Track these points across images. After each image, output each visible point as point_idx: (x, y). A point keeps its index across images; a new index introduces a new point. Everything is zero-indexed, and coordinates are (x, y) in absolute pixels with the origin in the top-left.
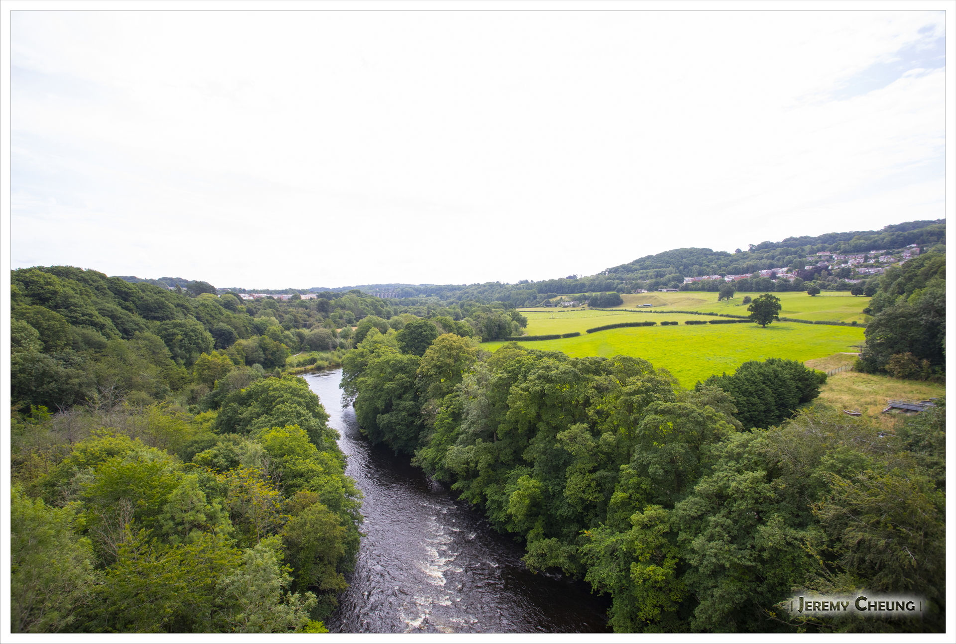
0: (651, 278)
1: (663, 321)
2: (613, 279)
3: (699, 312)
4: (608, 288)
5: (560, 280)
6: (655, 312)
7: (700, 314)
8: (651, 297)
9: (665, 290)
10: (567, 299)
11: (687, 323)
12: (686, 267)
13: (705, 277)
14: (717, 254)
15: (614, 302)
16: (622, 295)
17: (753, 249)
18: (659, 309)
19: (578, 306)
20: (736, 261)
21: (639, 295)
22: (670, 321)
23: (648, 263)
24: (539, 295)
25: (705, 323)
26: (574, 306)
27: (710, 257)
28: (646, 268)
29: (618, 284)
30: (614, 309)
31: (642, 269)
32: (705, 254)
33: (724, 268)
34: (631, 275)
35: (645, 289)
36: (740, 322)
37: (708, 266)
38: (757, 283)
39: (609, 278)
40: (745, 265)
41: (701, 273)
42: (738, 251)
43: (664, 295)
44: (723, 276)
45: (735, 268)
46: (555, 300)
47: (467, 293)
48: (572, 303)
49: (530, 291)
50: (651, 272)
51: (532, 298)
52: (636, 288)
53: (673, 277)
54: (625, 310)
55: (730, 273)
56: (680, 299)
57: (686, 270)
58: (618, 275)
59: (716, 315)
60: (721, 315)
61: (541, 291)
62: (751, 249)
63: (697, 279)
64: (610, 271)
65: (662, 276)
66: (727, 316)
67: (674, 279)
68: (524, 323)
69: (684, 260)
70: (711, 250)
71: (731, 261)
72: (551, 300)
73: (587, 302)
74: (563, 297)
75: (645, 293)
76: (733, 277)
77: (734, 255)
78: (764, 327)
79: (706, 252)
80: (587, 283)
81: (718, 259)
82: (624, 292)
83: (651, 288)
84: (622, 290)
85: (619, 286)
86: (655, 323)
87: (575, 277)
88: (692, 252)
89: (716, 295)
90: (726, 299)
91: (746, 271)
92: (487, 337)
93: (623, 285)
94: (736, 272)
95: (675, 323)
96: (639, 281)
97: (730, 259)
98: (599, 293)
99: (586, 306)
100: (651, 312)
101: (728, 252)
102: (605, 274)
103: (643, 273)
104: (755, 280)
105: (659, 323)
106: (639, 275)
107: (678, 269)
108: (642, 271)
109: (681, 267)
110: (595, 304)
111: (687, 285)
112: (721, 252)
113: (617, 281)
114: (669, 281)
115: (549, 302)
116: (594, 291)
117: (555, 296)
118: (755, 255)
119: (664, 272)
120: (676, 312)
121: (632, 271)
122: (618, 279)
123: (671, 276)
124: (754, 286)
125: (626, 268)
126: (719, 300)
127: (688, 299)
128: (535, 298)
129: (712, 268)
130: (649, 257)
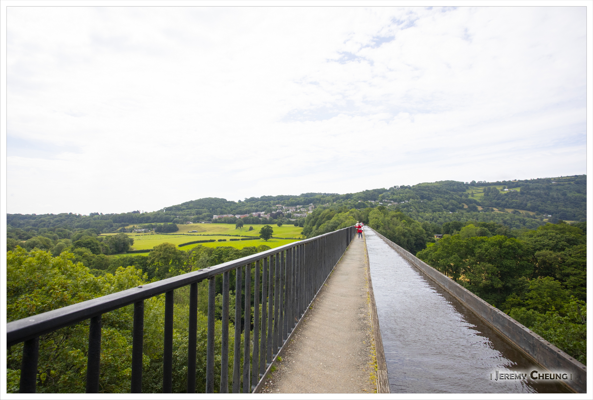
0: (194, 215)
1: (219, 239)
2: (170, 215)
3: (230, 235)
4: (167, 220)
5: (129, 213)
6: (204, 235)
8: (196, 226)
9: (203, 222)
10: (138, 227)
11: (231, 240)
12: (213, 209)
13: (225, 216)
14: (229, 202)
15: (172, 230)
16: (178, 225)
17: (247, 201)
18: (202, 234)
19: (148, 232)
20: (240, 207)
21: (188, 225)
22: (222, 239)
23: (191, 205)
24: (115, 224)
25: (239, 240)
26: (145, 232)
27: (226, 204)
28: (190, 209)
29: (174, 218)
30: (175, 233)
31: (188, 209)
32: (223, 202)
33: (234, 211)
34: (180, 212)
35: (191, 222)
36: (254, 239)
37: (225, 209)
38: (253, 219)
39: (166, 214)
40: (245, 210)
41: (222, 213)
42: (240, 201)
43: (203, 225)
44: (234, 215)
45: (240, 211)
46: (128, 227)
48: (143, 230)
49: (107, 221)
50: (194, 211)
51: (109, 226)
52: (186, 221)
53: (207, 215)
54: (183, 234)
55: (238, 214)
56: (214, 227)
57: (214, 211)
58: (173, 212)
59: (239, 236)
61: (115, 221)
62: (245, 201)
63: (221, 216)
64: (168, 209)
65: (200, 214)
68: (132, 242)
69: (213, 205)
70: (225, 200)
71: (237, 207)
72: (126, 228)
73: (154, 229)
74: (135, 226)
75: (192, 224)
76: (239, 216)
77: (238, 204)
78: (266, 241)
79: (223, 201)
80: (152, 217)
81: (230, 205)
82: (178, 223)
83: (194, 222)
84: (177, 222)
85: (175, 219)
86: (215, 240)
87: (138, 212)
88: (216, 200)
89: (234, 226)
90: (239, 228)
91: (245, 213)
93: (178, 219)
94: (241, 213)
95: (225, 240)
96: (187, 216)
97: (236, 205)
98: (162, 224)
99: (153, 232)
101: (235, 202)
102: (163, 211)
103: (188, 211)
104: (251, 217)
105: (217, 240)
106: (186, 213)
107: (209, 210)
109: (211, 209)
110: (160, 230)
111: (216, 220)
112: (232, 201)
113: (172, 216)
114: (205, 217)
116: (157, 222)
117: (128, 225)
118: (249, 204)
119: (201, 211)
120: (217, 235)
121: (182, 210)
124: (251, 221)
125: (177, 208)
126: (236, 228)
127: (218, 228)
128: (112, 226)
129: (228, 210)
130: (191, 202)
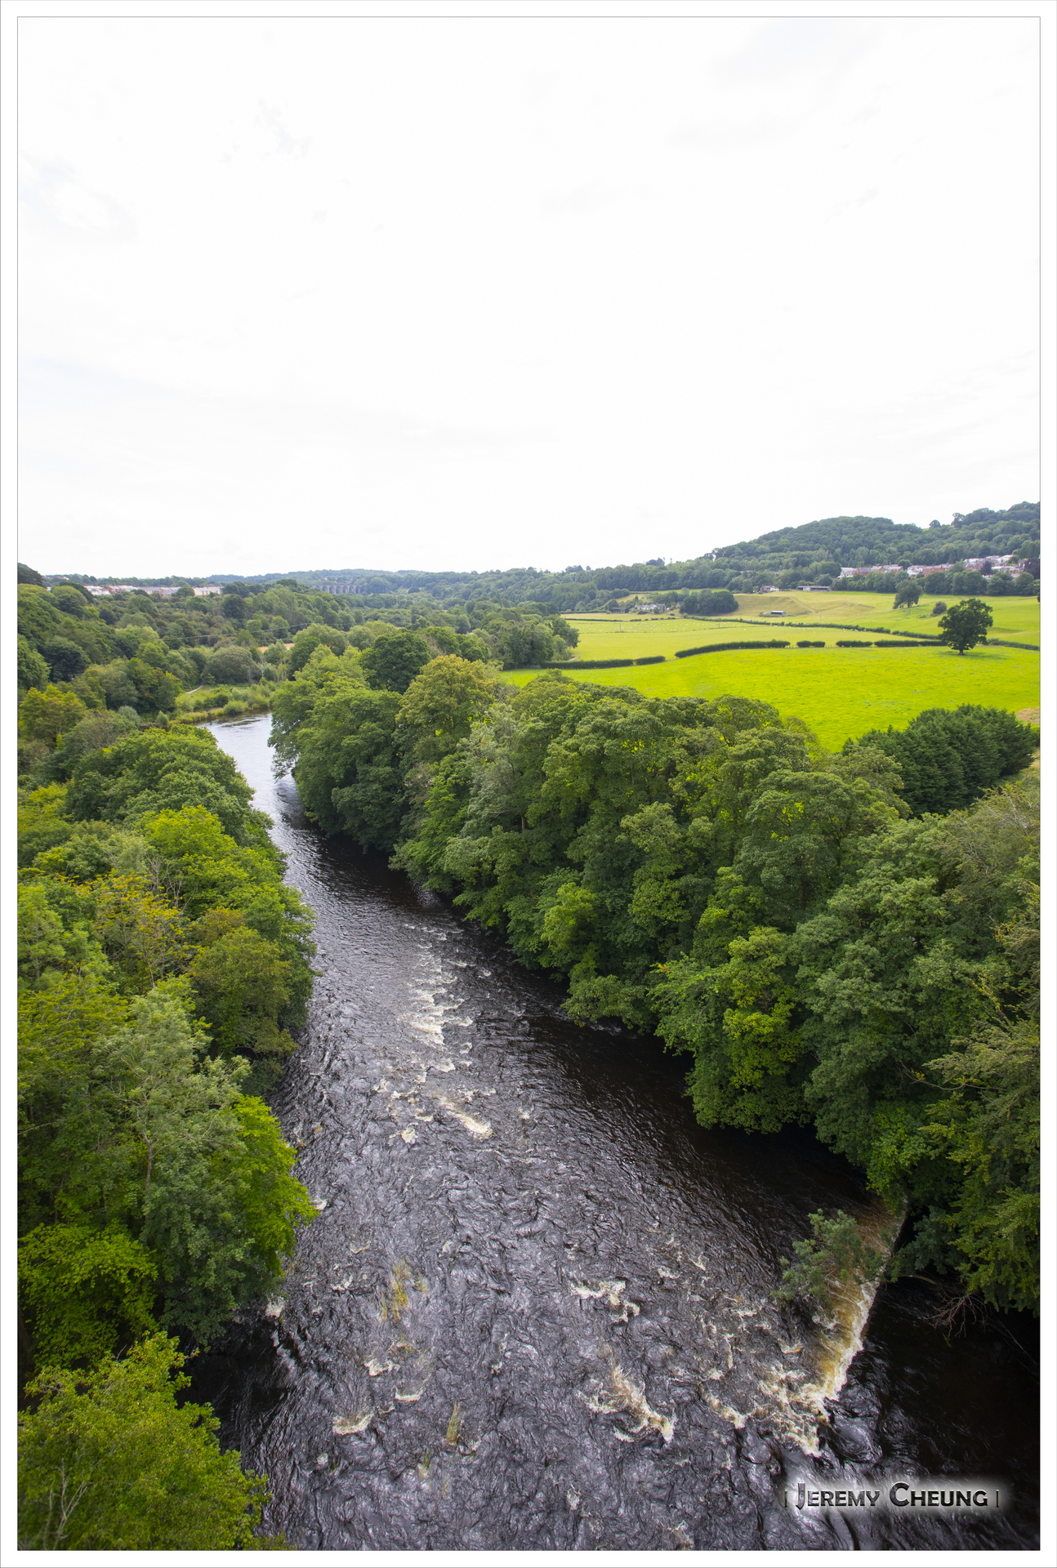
0: (787, 567)
1: (801, 640)
2: (725, 568)
3: (861, 626)
4: (715, 582)
5: (636, 566)
6: (790, 625)
7: (862, 629)
8: (784, 599)
9: (808, 588)
10: (645, 600)
11: (841, 644)
12: (845, 549)
13: (876, 568)
14: (900, 528)
15: (723, 607)
16: (736, 595)
17: (960, 522)
18: (795, 621)
19: (664, 611)
20: (930, 541)
21: (765, 595)
22: (812, 641)
23: (783, 541)
24: (599, 593)
25: (868, 644)
26: (656, 612)
27: (887, 533)
28: (780, 550)
29: (732, 576)
30: (723, 618)
31: (773, 551)
32: (880, 528)
33: (908, 553)
34: (753, 561)
35: (776, 586)
36: (924, 644)
37: (882, 549)
38: (960, 581)
39: (717, 566)
40: (942, 549)
41: (870, 562)
42: (935, 524)
43: (805, 597)
44: (905, 566)
45: (927, 554)
46: (625, 600)
47: (479, 586)
48: (654, 607)
49: (585, 585)
50: (788, 557)
51: (587, 596)
52: (761, 583)
53: (824, 567)
54: (741, 621)
55: (917, 562)
56: (832, 603)
57: (845, 555)
58: (733, 561)
59: (888, 632)
60: (896, 633)
61: (602, 585)
62: (956, 522)
63: (862, 570)
64: (721, 553)
65: (805, 564)
66: (905, 634)
67: (825, 570)
68: (572, 638)
69: (845, 537)
70: (889, 522)
71: (920, 542)
72: (619, 601)
73: (678, 605)
74: (640, 597)
75: (775, 592)
76: (921, 569)
77: (926, 532)
78: (962, 654)
79: (882, 525)
80: (681, 574)
81: (900, 537)
82: (740, 590)
83: (784, 586)
84: (737, 587)
85: (734, 580)
86: (788, 644)
87: (660, 561)
88: (859, 523)
89: (891, 599)
90: (906, 606)
91: (944, 559)
92: (511, 661)
93: (740, 578)
94: (928, 560)
95: (820, 645)
96: (767, 572)
97: (920, 537)
98: (699, 591)
99: (676, 612)
100: (782, 624)
101: (918, 526)
102: (711, 558)
103: (774, 558)
104: (956, 574)
105: (794, 643)
106: (768, 561)
107: (833, 552)
108: (772, 554)
109: (838, 550)
110: (691, 609)
111: (845, 580)
112: (906, 526)
113: (729, 571)
114: (817, 572)
115: (617, 605)
116: (691, 587)
117: (626, 595)
118: (961, 532)
119: (810, 557)
120: (823, 626)
121: (757, 555)
122: (731, 567)
123: (820, 564)
124: (953, 584)
125: (746, 550)
126: (895, 608)
127: (845, 604)
128: (593, 597)
129: (889, 552)
130: (787, 531)
